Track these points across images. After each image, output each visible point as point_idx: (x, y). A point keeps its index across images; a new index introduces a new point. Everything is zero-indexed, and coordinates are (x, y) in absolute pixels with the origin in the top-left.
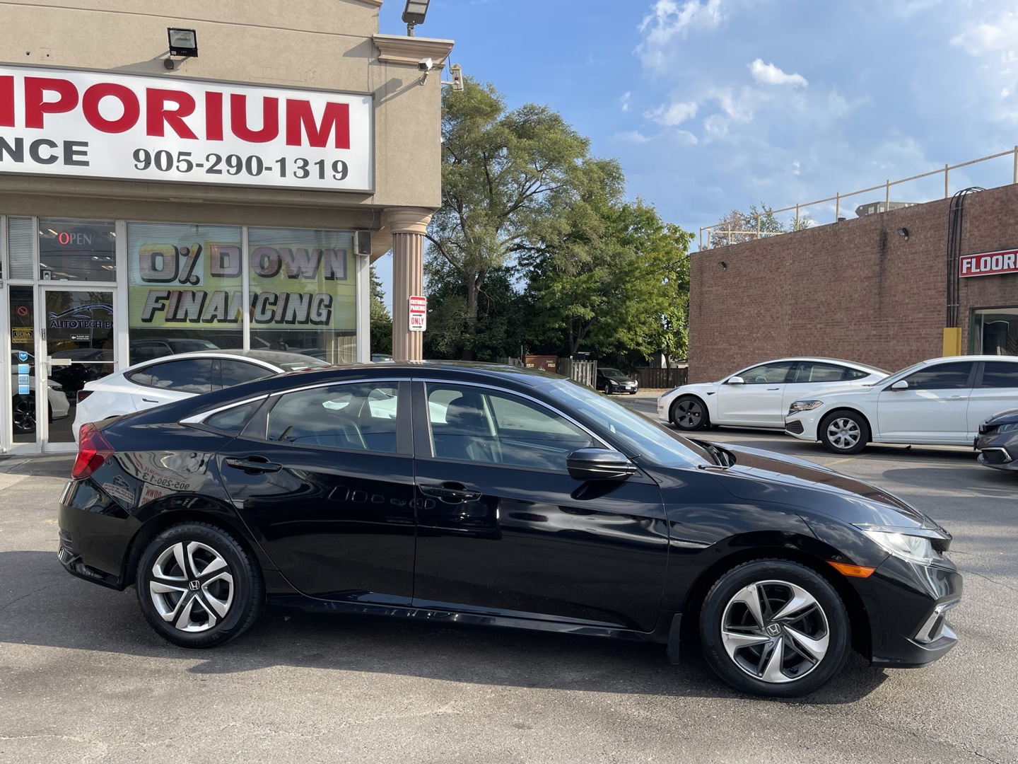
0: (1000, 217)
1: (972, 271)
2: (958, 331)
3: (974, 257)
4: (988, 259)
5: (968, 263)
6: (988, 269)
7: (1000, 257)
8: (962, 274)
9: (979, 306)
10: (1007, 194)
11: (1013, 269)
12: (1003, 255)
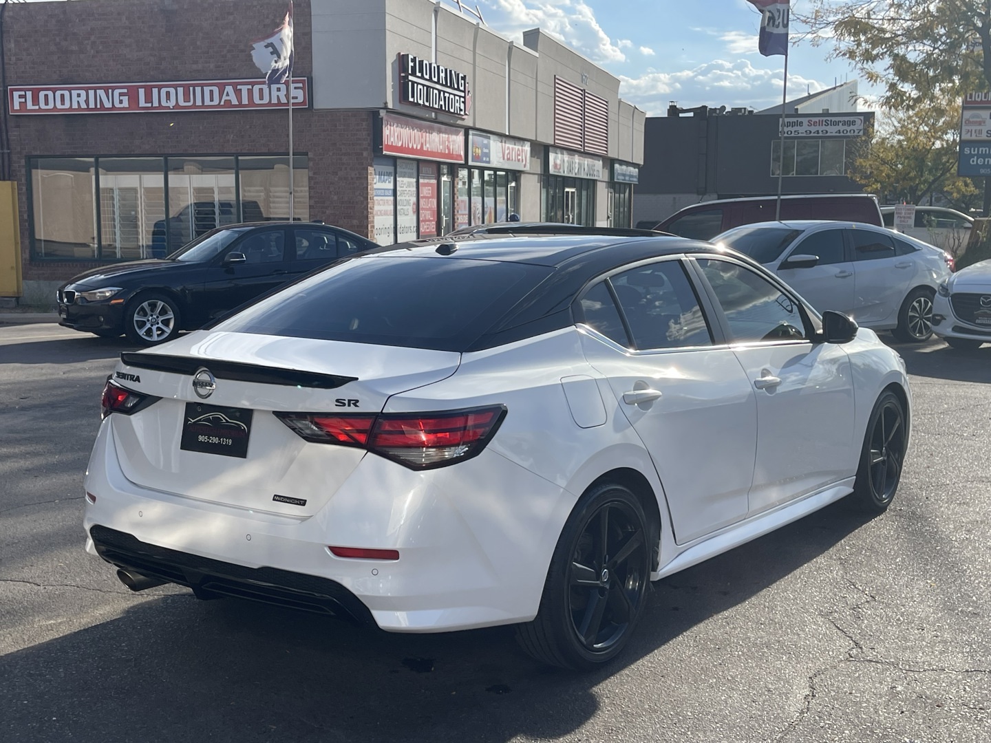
0: (58, 40)
1: (28, 108)
2: (12, 185)
3: (29, 90)
4: (50, 93)
5: (20, 97)
6: (51, 106)
7: (66, 93)
8: (14, 110)
9: (38, 153)
10: (64, 12)
11: (84, 110)
12: (70, 90)
